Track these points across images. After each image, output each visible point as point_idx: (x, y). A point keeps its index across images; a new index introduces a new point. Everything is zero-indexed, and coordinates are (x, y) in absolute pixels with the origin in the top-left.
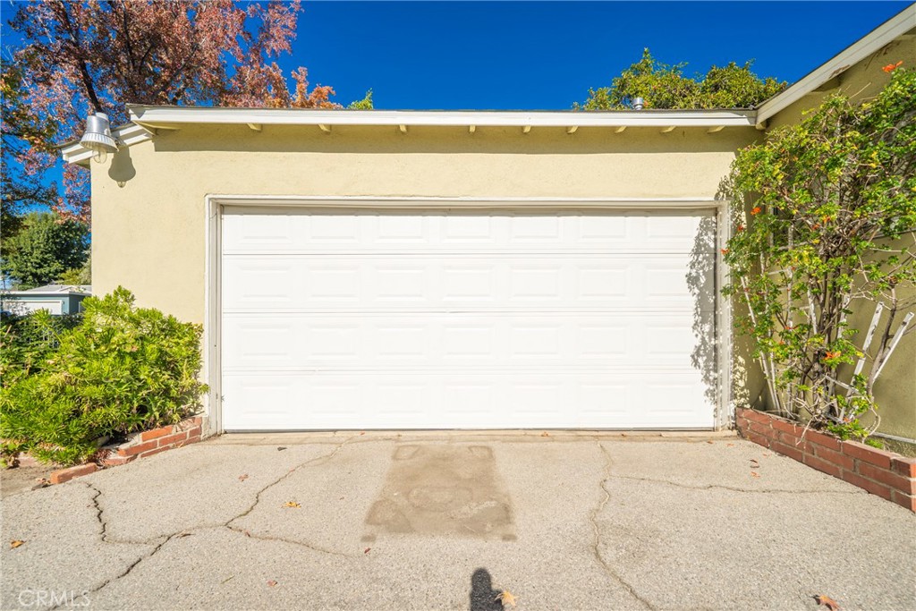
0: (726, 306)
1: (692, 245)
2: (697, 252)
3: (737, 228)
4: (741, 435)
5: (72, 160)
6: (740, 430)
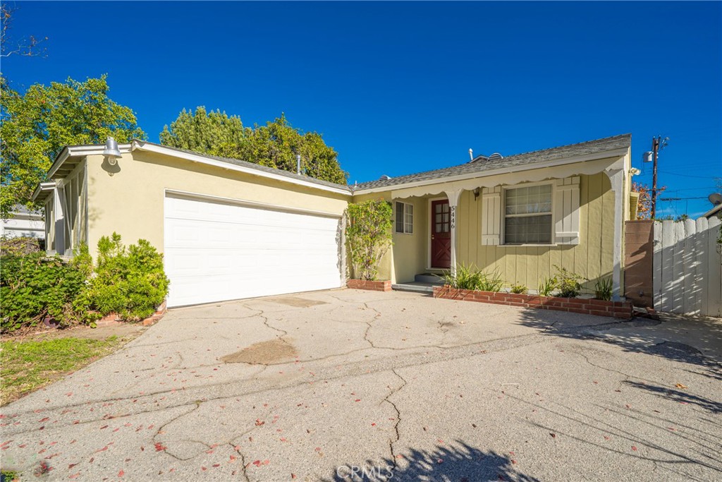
0: (344, 247)
1: (336, 229)
2: (338, 231)
3: (348, 225)
4: (349, 288)
5: (73, 154)
6: (348, 286)
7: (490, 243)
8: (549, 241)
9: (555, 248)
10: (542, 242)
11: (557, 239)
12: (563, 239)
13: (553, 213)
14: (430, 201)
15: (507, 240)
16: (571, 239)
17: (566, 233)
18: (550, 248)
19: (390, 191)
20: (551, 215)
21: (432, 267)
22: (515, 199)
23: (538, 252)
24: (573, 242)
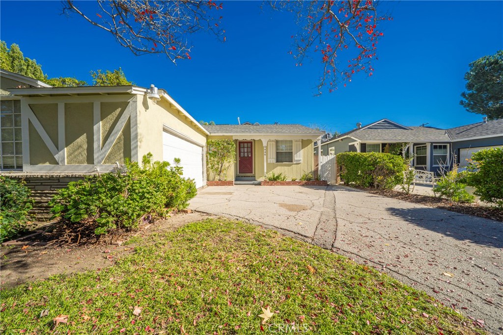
4: (208, 186)
7: (271, 162)
8: (292, 162)
9: (294, 164)
10: (289, 162)
11: (295, 161)
12: (297, 161)
13: (293, 151)
14: (238, 141)
15: (277, 161)
16: (299, 161)
17: (298, 159)
18: (293, 164)
19: (232, 136)
20: (292, 152)
21: (239, 173)
22: (280, 144)
23: (289, 165)
24: (300, 162)
